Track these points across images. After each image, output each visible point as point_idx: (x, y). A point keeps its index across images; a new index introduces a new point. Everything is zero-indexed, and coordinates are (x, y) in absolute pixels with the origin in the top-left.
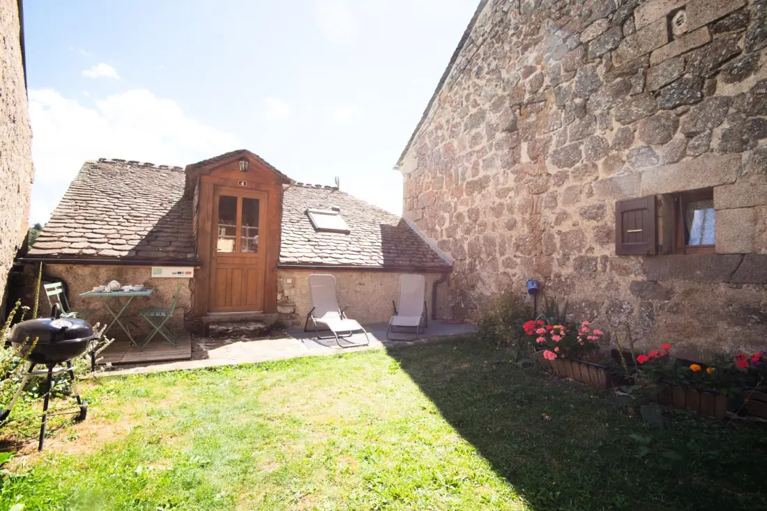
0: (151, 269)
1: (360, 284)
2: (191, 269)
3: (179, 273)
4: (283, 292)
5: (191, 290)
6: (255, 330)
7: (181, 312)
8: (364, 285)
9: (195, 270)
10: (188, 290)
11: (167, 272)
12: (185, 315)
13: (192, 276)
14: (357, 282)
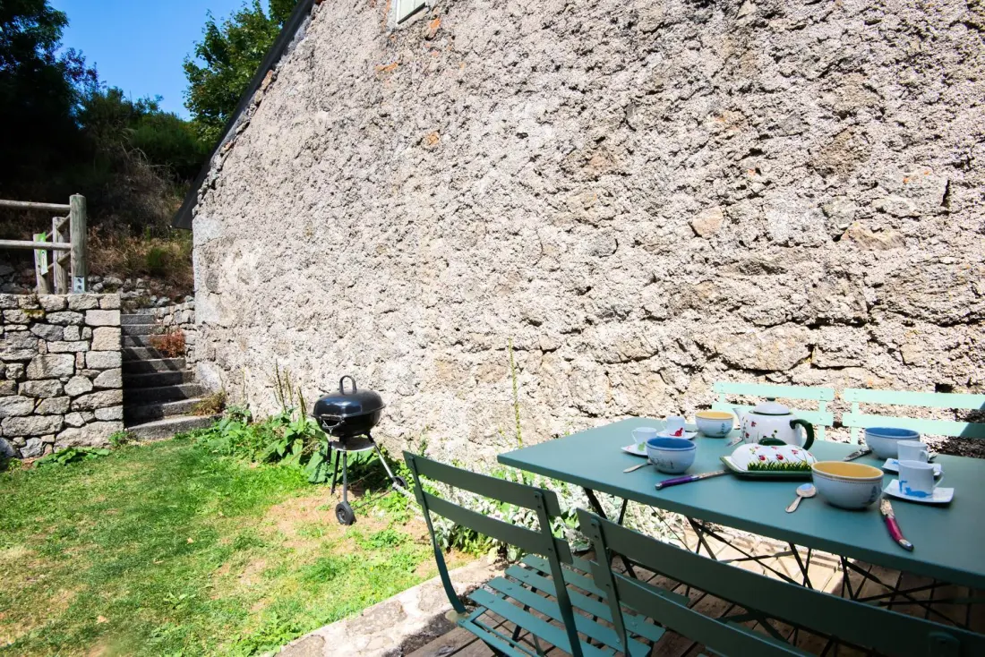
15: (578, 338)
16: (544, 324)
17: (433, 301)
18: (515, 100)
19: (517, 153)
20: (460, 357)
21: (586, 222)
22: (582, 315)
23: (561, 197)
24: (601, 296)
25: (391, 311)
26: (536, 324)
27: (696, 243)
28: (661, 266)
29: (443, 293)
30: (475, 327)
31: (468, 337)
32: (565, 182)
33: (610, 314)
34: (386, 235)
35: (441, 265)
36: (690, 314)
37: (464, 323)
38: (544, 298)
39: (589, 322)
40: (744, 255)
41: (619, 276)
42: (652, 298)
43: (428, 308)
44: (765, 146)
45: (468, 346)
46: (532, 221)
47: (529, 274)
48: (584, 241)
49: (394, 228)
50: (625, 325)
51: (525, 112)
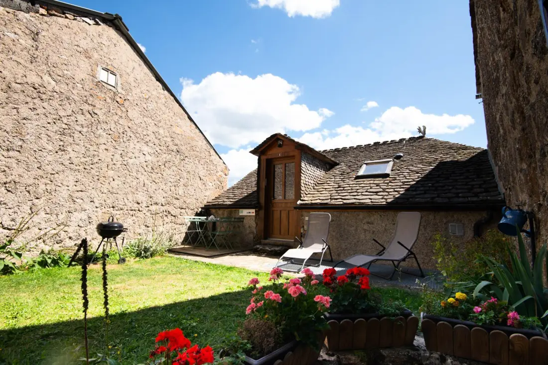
0: (239, 211)
1: (368, 223)
2: (254, 211)
3: (249, 213)
4: (303, 227)
5: (256, 223)
6: (272, 251)
7: (252, 236)
8: (373, 224)
9: (256, 211)
10: (254, 223)
11: (244, 212)
12: (254, 238)
13: (254, 214)
14: (365, 221)
15: (148, 208)
16: (141, 204)
17: (106, 191)
18: (144, 144)
19: (142, 159)
20: (113, 212)
21: (155, 182)
22: (150, 203)
23: (151, 174)
24: (155, 200)
25: (81, 191)
26: (138, 203)
27: (170, 192)
28: (165, 195)
29: (111, 189)
30: (120, 202)
31: (117, 205)
32: (152, 171)
33: (156, 204)
34: (86, 160)
35: (112, 180)
36: (168, 205)
37: (117, 201)
38: (141, 197)
39: (151, 205)
40: (176, 196)
41: (158, 195)
42: (163, 201)
43: (102, 193)
44: (180, 179)
45: (117, 208)
46: (143, 176)
47: (140, 190)
48: (154, 186)
49: (90, 158)
50: (158, 206)
51: (146, 149)
